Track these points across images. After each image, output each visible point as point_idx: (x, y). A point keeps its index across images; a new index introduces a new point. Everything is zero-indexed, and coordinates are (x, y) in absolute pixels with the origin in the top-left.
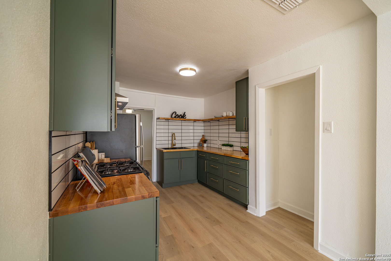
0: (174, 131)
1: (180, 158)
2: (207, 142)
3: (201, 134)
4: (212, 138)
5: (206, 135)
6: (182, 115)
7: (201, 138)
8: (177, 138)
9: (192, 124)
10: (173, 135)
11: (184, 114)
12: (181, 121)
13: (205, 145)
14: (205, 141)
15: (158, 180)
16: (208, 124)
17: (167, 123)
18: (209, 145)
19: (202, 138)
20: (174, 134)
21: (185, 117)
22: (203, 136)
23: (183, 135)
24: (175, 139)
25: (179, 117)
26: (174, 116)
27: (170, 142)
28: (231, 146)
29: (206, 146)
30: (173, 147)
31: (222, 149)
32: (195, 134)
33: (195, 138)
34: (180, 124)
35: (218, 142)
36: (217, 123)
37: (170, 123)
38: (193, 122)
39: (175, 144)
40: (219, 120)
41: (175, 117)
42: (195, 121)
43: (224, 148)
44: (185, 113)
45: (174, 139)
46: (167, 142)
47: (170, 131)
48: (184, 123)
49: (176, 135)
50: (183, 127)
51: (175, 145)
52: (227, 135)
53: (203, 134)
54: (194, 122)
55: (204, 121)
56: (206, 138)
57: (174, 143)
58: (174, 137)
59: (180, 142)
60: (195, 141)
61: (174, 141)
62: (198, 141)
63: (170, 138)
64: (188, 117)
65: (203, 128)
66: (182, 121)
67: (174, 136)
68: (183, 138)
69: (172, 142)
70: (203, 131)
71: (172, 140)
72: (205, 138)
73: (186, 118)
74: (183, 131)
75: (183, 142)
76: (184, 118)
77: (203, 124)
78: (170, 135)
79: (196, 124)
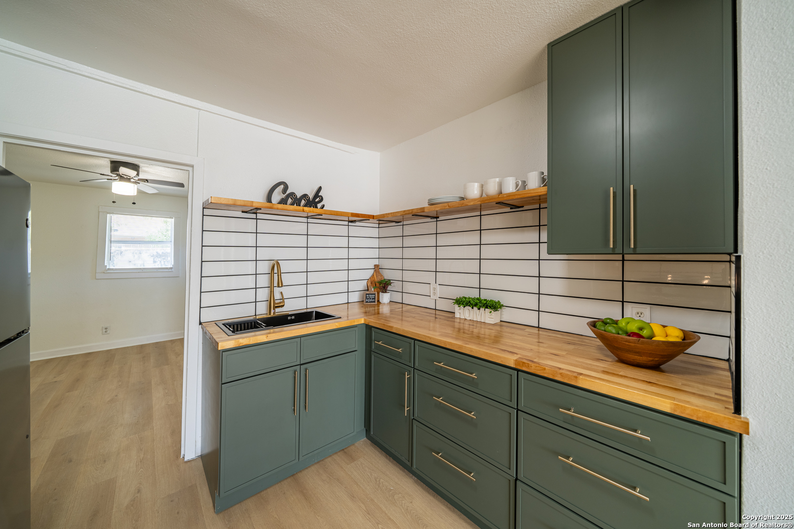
0: (276, 254)
1: (301, 365)
2: (389, 288)
3: (371, 264)
4: (408, 276)
5: (385, 264)
6: (311, 196)
7: (369, 274)
8: (286, 279)
9: (343, 230)
10: (275, 268)
11: (317, 195)
12: (305, 220)
13: (385, 298)
14: (384, 286)
15: (207, 451)
16: (397, 230)
17: (250, 225)
18: (398, 297)
19: (373, 275)
20: (278, 264)
21: (319, 205)
22: (377, 268)
23: (312, 265)
24: (280, 284)
25: (297, 201)
26: (277, 196)
27: (263, 294)
28: (494, 306)
29: (389, 301)
30: (274, 313)
31: (457, 315)
32: (353, 264)
33: (353, 275)
34: (301, 228)
35: (434, 289)
36: (429, 226)
37: (263, 226)
38: (346, 223)
39: (283, 299)
40: (437, 218)
41: (283, 201)
42: (354, 219)
43: (464, 313)
44: (320, 189)
45: (276, 284)
46: (250, 296)
47: (263, 254)
48: (316, 228)
49: (284, 266)
50: (313, 241)
51: (283, 306)
52: (474, 266)
53: (376, 262)
54: (350, 224)
55: (382, 220)
56: (387, 275)
57: (277, 296)
58: (276, 276)
59: (301, 291)
60: (353, 286)
61: (277, 291)
62: (362, 285)
63: (263, 281)
64: (330, 203)
65: (375, 243)
66: (310, 220)
67: (276, 271)
68: (312, 278)
69: (272, 293)
70: (375, 253)
71: (271, 287)
72: (381, 276)
73: (323, 207)
74: (312, 253)
75: (312, 290)
76: (317, 207)
77: (375, 232)
78: (264, 267)
79: (354, 230)
